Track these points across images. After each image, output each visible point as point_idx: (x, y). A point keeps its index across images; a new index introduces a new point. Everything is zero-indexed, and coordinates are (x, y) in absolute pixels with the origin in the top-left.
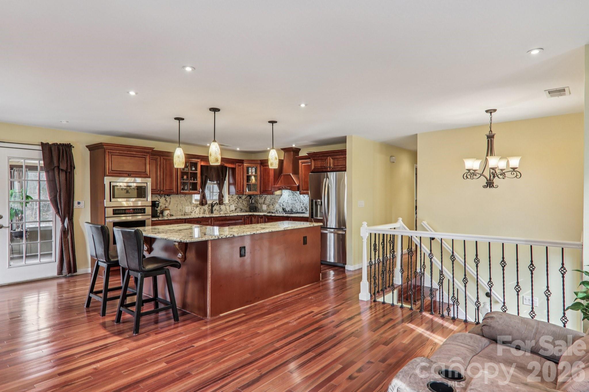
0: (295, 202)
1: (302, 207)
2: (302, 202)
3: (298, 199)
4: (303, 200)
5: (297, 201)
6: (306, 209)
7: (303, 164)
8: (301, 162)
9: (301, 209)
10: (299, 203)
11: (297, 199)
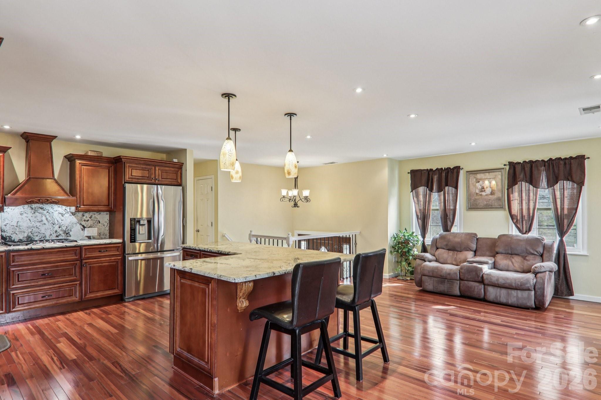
0: (38, 224)
1: (56, 231)
2: (56, 223)
3: (47, 219)
4: (60, 221)
5: (45, 221)
6: (67, 234)
7: (84, 167)
8: (80, 163)
9: (55, 235)
10: (48, 226)
11: (44, 218)
